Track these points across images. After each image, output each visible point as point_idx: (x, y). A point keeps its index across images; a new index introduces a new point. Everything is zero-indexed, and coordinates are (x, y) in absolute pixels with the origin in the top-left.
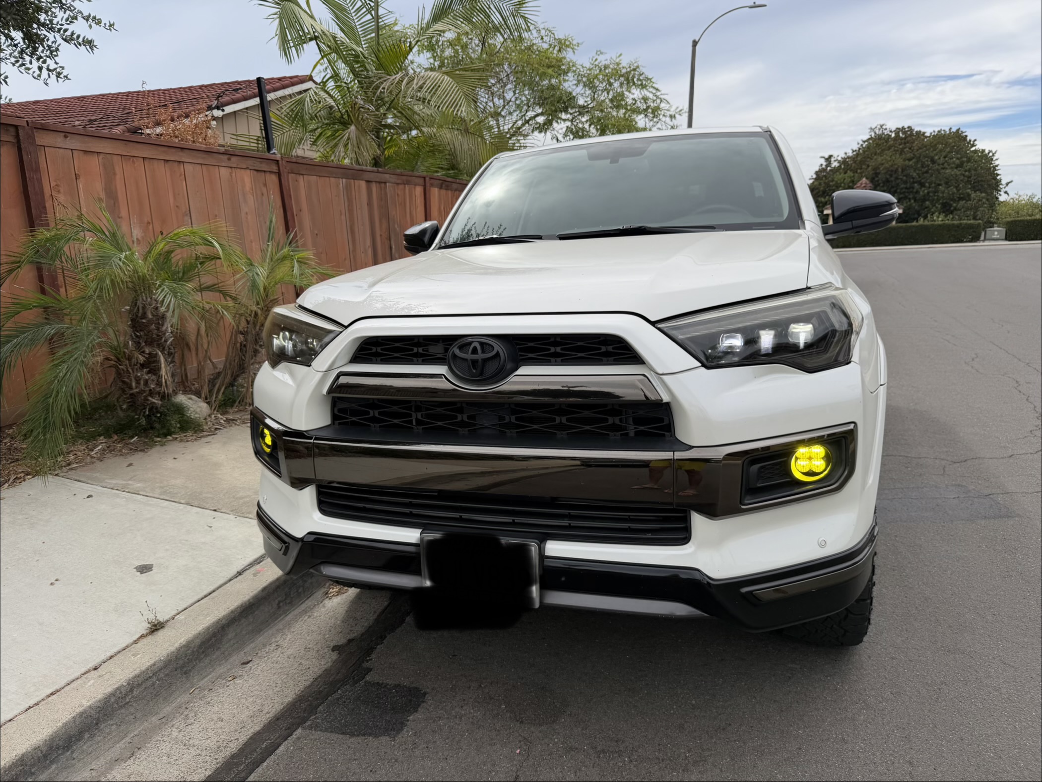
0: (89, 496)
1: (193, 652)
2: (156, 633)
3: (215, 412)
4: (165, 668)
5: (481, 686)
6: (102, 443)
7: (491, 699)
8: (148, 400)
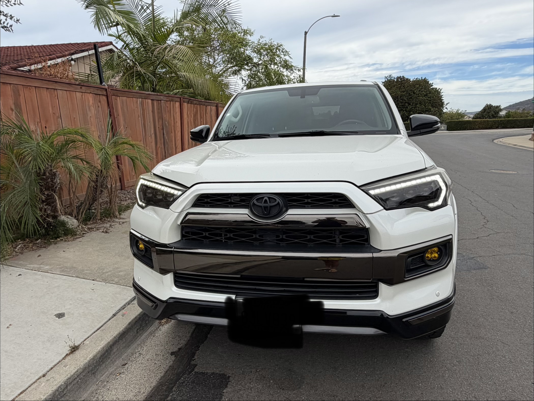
0: (20, 275)
1: (97, 361)
2: (74, 352)
3: (81, 224)
4: (83, 372)
5: (257, 371)
6: (20, 244)
7: (264, 377)
8: (46, 219)
